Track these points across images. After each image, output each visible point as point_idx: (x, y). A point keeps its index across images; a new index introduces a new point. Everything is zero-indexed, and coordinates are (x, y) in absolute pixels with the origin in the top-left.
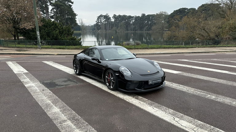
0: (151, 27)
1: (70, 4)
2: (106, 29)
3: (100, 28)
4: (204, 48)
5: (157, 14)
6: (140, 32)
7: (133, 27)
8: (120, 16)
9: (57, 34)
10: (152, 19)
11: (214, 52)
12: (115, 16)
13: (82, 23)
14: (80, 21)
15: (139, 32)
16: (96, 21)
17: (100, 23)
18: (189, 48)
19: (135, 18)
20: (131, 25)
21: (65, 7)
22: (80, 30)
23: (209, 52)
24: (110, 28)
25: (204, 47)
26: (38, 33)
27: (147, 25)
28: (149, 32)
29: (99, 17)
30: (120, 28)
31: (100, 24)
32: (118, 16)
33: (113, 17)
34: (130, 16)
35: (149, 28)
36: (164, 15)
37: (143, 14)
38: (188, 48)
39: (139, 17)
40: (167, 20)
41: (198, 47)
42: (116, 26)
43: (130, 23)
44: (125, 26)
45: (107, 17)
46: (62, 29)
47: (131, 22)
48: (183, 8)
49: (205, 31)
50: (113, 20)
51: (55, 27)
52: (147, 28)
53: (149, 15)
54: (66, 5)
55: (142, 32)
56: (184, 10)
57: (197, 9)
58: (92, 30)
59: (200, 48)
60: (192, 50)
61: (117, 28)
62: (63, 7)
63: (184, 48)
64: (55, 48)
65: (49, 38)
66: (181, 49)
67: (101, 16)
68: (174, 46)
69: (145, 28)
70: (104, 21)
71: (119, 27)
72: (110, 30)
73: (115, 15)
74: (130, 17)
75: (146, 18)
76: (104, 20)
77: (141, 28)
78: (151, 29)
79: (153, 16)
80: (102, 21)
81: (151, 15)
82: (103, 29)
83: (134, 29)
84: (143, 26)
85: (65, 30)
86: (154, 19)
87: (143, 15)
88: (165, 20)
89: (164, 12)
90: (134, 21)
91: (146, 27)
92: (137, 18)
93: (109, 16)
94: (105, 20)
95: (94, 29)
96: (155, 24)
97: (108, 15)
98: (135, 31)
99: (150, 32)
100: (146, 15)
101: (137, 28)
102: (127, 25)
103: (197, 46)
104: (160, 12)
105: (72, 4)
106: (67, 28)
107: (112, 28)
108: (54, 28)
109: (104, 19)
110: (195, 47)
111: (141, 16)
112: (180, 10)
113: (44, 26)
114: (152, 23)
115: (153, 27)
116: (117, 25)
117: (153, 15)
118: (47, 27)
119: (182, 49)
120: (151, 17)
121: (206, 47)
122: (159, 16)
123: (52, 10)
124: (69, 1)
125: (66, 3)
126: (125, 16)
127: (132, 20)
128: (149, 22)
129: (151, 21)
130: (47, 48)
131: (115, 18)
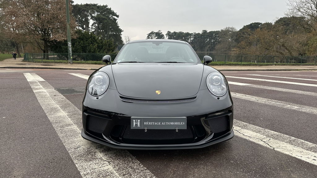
0: (214, 46)
1: (115, 17)
4: (283, 66)
5: (221, 30)
8: (175, 33)
9: (95, 49)
10: (215, 36)
16: (146, 39)
18: (263, 65)
19: (194, 35)
21: (109, 21)
26: (70, 44)
27: (209, 45)
28: (211, 52)
29: (150, 35)
32: (173, 33)
33: (167, 34)
34: (188, 33)
35: (212, 47)
36: (231, 31)
37: (204, 30)
38: (261, 65)
39: (199, 34)
40: (235, 37)
41: (276, 65)
46: (102, 43)
47: (189, 41)
48: (255, 23)
49: (285, 47)
50: (166, 38)
51: (93, 41)
52: (209, 47)
53: (212, 31)
54: (109, 18)
55: (203, 52)
56: (257, 25)
57: (273, 24)
59: (278, 66)
60: (268, 68)
62: (106, 21)
64: (90, 64)
67: (152, 33)
68: (243, 63)
69: (207, 48)
73: (169, 32)
75: (208, 36)
78: (215, 49)
79: (217, 33)
81: (214, 32)
84: (204, 44)
85: (105, 45)
86: (218, 37)
87: (205, 32)
88: (232, 37)
89: (232, 28)
90: (192, 39)
91: (208, 46)
92: (197, 35)
93: (162, 33)
96: (219, 42)
97: (160, 32)
100: (208, 32)
103: (274, 64)
104: (226, 28)
105: (117, 18)
106: (108, 42)
108: (91, 41)
109: (156, 37)
110: (271, 65)
111: (201, 33)
112: (251, 25)
113: (80, 38)
114: (216, 41)
115: (218, 47)
117: (217, 31)
118: (82, 40)
120: (214, 35)
121: (287, 65)
122: (225, 33)
123: (93, 25)
124: (114, 14)
125: (110, 16)
126: (181, 33)
127: (190, 38)
128: (213, 41)
129: (214, 39)
130: (80, 63)
131: (169, 35)
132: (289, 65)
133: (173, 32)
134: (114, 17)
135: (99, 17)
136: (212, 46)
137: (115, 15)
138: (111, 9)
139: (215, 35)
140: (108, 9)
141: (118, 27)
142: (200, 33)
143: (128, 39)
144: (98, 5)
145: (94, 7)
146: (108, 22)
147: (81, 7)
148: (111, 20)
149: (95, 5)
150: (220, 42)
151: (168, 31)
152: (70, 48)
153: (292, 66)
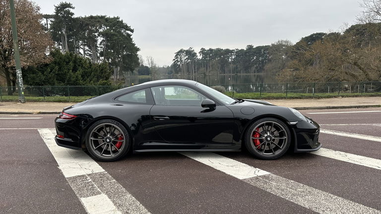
0: (263, 66)
1: (129, 32)
2: (188, 71)
3: (180, 70)
4: (354, 98)
5: (272, 45)
6: (245, 74)
7: (231, 66)
8: (211, 50)
10: (264, 53)
11: (379, 106)
12: (203, 51)
13: (152, 63)
14: (150, 61)
15: (243, 74)
16: (174, 60)
18: (322, 98)
19: (237, 52)
20: (230, 63)
21: (121, 37)
22: (148, 75)
23: (367, 107)
24: (194, 69)
25: (356, 96)
27: (256, 64)
29: (178, 54)
30: (211, 69)
31: (179, 63)
32: (208, 50)
33: (200, 52)
34: (228, 49)
35: (260, 67)
36: (284, 46)
37: (250, 46)
38: (319, 98)
39: (242, 50)
41: (343, 96)
42: (204, 66)
43: (227, 61)
44: (220, 66)
45: (190, 53)
46: (90, 68)
47: (230, 60)
48: (317, 34)
49: (358, 66)
50: (200, 57)
52: (256, 68)
53: (259, 47)
54: (121, 34)
55: (248, 74)
56: (320, 36)
57: (342, 34)
58: (168, 74)
59: (346, 99)
60: (329, 102)
61: (207, 69)
62: (117, 37)
63: (310, 98)
64: (51, 102)
66: (305, 100)
67: (181, 51)
69: (253, 68)
70: (187, 59)
71: (209, 67)
72: (195, 72)
73: (203, 50)
74: (228, 52)
75: (255, 53)
76: (185, 58)
77: (247, 69)
78: (264, 70)
79: (266, 48)
80: (183, 59)
81: (263, 47)
82: (183, 72)
83: (235, 70)
84: (249, 64)
85: (95, 70)
86: (268, 53)
87: (250, 47)
88: (286, 54)
89: (286, 42)
90: (234, 57)
91: (255, 66)
92: (240, 53)
94: (187, 57)
95: (171, 72)
96: (270, 60)
97: (192, 50)
98: (237, 72)
99: (261, 74)
100: (254, 47)
101: (239, 69)
102: (224, 63)
103: (342, 94)
104: (279, 42)
105: (131, 33)
107: (198, 69)
109: (186, 56)
110: (335, 97)
111: (245, 49)
112: (312, 36)
113: (55, 63)
114: (265, 59)
115: (267, 67)
116: (207, 65)
117: (266, 46)
119: (308, 100)
120: (262, 51)
121: (361, 96)
122: (277, 48)
123: (101, 43)
124: (127, 28)
125: (123, 31)
126: (219, 50)
127: (231, 57)
128: (261, 59)
129: (262, 56)
130: (37, 101)
131: (203, 53)
132: (365, 96)
133: (208, 49)
134: (127, 32)
135: (107, 33)
137: (128, 30)
138: (123, 22)
139: (264, 51)
140: (119, 21)
141: (134, 45)
143: (151, 60)
144: (107, 17)
145: (100, 20)
147: (84, 21)
148: (124, 35)
149: (102, 17)
150: (271, 61)
151: (202, 49)
152: (20, 79)
153: (370, 98)
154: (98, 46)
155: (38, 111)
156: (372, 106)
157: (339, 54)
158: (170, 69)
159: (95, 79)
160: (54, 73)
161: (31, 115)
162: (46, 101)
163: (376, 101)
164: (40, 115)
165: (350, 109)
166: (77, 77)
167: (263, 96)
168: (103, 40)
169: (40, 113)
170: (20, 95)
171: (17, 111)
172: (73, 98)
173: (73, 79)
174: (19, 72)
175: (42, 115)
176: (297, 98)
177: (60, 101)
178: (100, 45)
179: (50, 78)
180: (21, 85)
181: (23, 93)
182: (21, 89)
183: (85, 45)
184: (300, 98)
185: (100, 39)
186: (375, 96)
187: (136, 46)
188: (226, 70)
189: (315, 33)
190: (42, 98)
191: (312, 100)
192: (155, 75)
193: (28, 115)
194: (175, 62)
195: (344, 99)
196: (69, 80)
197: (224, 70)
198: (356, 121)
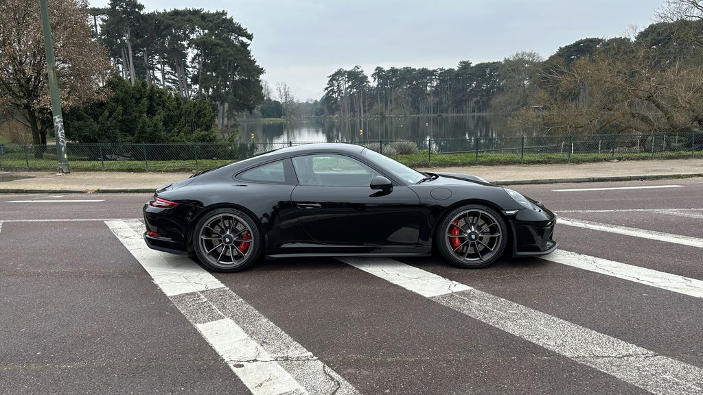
0: (489, 99)
2: (353, 110)
3: (338, 108)
4: (640, 162)
5: (505, 60)
6: (455, 115)
7: (431, 100)
8: (394, 71)
10: (491, 76)
11: (678, 177)
12: (379, 73)
13: (286, 95)
14: (283, 91)
15: (451, 115)
16: (326, 89)
17: (335, 92)
18: (584, 161)
19: (441, 75)
20: (429, 95)
22: (280, 116)
23: (657, 178)
24: (364, 106)
25: (643, 158)
27: (475, 96)
28: (481, 114)
29: (334, 78)
30: (394, 106)
31: (335, 95)
32: (388, 71)
33: (375, 74)
34: (425, 69)
35: (483, 102)
36: (527, 62)
37: (464, 62)
38: (578, 162)
39: (451, 71)
40: (538, 77)
41: (620, 159)
42: (382, 101)
43: (423, 91)
44: (410, 99)
45: (356, 77)
47: (429, 89)
48: (587, 40)
49: (654, 102)
50: (373, 83)
52: (477, 102)
53: (482, 64)
55: (461, 115)
56: (591, 44)
57: (633, 40)
58: (317, 114)
59: (626, 163)
60: (595, 170)
61: (386, 105)
63: (564, 161)
64: (115, 171)
65: (130, 138)
66: (554, 166)
67: (340, 73)
69: (471, 104)
70: (349, 87)
71: (391, 102)
72: (365, 112)
73: (379, 70)
74: (425, 73)
75: (474, 75)
76: (347, 86)
77: (459, 104)
78: (490, 106)
79: (494, 66)
80: (343, 88)
81: (488, 65)
82: (344, 111)
83: (438, 108)
84: (463, 96)
86: (498, 76)
87: (465, 65)
88: (531, 77)
89: (530, 55)
90: (435, 83)
91: (475, 99)
92: (446, 75)
93: (362, 71)
94: (350, 83)
95: (322, 112)
96: (501, 89)
97: (359, 70)
98: (441, 112)
99: (485, 114)
100: (473, 65)
101: (445, 105)
102: (417, 95)
103: (618, 155)
104: (517, 55)
105: (248, 41)
107: (371, 105)
109: (348, 81)
110: (607, 160)
111: (456, 69)
112: (577, 44)
113: (117, 100)
114: (493, 87)
115: (497, 100)
116: (386, 99)
117: (494, 63)
119: (559, 166)
120: (488, 71)
121: (651, 158)
122: (514, 67)
123: (194, 59)
124: (241, 32)
125: (233, 37)
126: (408, 71)
127: (431, 82)
128: (484, 86)
129: (487, 81)
130: (91, 170)
131: (380, 77)
132: (659, 158)
133: (389, 69)
134: (241, 38)
135: (205, 42)
136: (484, 99)
137: (242, 36)
138: (234, 21)
139: (491, 72)
140: (226, 19)
141: (253, 62)
142: (454, 70)
143: (285, 89)
144: (204, 12)
145: (192, 17)
146: (225, 51)
147: (163, 19)
148: (235, 46)
149: (196, 13)
150: (503, 90)
151: (378, 68)
152: (59, 133)
153: (667, 161)
154: (189, 64)
155: (96, 188)
156: (667, 177)
157: (619, 81)
158: (319, 106)
159: (187, 128)
160: (115, 118)
161: (84, 195)
162: (106, 170)
163: (677, 167)
164: (99, 195)
165: (628, 182)
166: (156, 125)
167: (481, 159)
168: (197, 55)
169: (99, 191)
170: (60, 159)
171: (58, 188)
172: (152, 163)
173: (149, 130)
174: (57, 120)
175: (104, 195)
176: (540, 162)
177: (129, 170)
178: (192, 62)
179: (109, 128)
180: (62, 142)
181: (66, 156)
182: (63, 149)
183: (164, 63)
184: (546, 163)
185: (191, 53)
186: (677, 158)
187: (257, 64)
188: (421, 106)
189: (584, 38)
190: (98, 164)
191: (567, 165)
192: (292, 116)
193: (79, 195)
194: (327, 94)
195: (621, 163)
196: (142, 131)
197: (418, 108)
198: (629, 205)
